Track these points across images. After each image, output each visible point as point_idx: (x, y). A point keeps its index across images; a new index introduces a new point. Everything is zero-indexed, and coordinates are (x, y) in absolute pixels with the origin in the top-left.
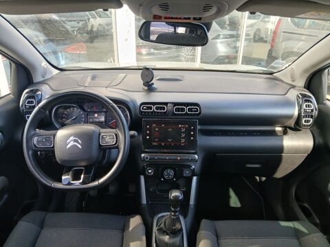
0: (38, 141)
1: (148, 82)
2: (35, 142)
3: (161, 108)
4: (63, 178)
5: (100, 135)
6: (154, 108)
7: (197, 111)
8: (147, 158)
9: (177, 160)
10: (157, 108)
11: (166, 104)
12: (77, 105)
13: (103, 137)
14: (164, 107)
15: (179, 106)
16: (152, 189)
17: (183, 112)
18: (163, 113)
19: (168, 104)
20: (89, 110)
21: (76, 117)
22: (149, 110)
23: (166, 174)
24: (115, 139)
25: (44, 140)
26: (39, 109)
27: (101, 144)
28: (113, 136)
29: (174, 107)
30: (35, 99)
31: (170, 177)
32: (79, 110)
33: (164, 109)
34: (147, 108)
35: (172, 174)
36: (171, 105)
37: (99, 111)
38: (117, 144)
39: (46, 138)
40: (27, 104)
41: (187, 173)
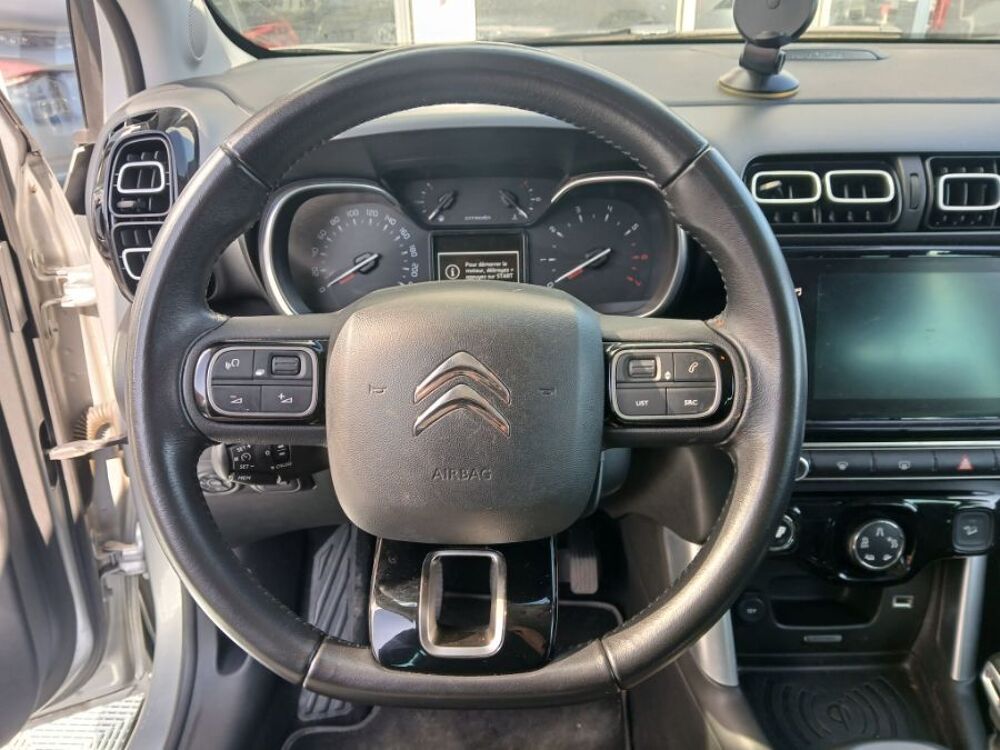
0: (218, 380)
1: (775, 43)
2: (203, 386)
3: (855, 186)
6: (822, 185)
9: (954, 471)
11: (887, 160)
12: (387, 190)
13: (631, 370)
14: (881, 180)
15: (961, 172)
16: (755, 610)
17: (987, 203)
18: (872, 215)
19: (901, 162)
20: (441, 219)
21: (375, 256)
22: (791, 195)
23: (865, 543)
24: (714, 381)
25: (259, 373)
26: (228, 162)
27: (617, 416)
28: (705, 363)
29: (937, 174)
30: (163, 159)
31: (887, 558)
32: (390, 220)
33: (876, 187)
34: (779, 189)
35: (894, 544)
36: (916, 165)
37: (493, 223)
38: (727, 420)
39: (273, 356)
40: (124, 186)
41: (970, 533)
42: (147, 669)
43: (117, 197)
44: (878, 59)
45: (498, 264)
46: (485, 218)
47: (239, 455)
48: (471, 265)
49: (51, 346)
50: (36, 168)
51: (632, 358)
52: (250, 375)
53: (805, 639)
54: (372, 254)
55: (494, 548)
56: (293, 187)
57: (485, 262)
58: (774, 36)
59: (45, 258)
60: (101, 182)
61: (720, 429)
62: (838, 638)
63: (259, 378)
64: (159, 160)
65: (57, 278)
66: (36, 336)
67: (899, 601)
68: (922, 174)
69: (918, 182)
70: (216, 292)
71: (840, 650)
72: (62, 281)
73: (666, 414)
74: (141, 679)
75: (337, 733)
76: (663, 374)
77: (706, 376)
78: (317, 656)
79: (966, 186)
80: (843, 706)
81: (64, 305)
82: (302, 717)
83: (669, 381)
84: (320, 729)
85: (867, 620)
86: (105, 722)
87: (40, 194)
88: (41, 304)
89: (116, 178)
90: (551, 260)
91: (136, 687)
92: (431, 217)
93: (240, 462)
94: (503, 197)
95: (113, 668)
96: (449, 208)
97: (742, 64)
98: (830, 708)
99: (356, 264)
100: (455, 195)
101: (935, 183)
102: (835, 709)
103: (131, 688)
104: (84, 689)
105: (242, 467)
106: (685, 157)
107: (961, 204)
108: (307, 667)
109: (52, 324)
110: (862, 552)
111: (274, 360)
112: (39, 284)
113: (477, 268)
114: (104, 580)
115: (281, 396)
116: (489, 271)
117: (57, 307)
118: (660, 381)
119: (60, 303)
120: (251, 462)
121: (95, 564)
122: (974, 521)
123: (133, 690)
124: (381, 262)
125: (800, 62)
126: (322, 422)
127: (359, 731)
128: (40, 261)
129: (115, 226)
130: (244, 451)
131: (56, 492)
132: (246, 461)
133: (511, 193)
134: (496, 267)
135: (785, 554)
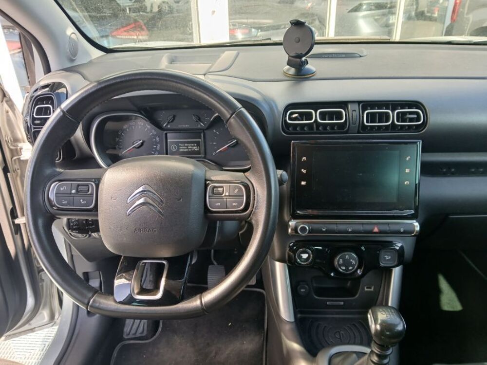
0: (58, 194)
1: (300, 56)
2: (52, 196)
3: (331, 115)
4: (117, 282)
5: (206, 186)
6: (316, 115)
7: (418, 119)
8: (303, 229)
9: (371, 232)
10: (323, 116)
11: (344, 104)
12: (144, 116)
13: (215, 192)
14: (341, 113)
15: (375, 109)
16: (304, 290)
17: (386, 122)
18: (338, 127)
19: (349, 106)
20: (169, 126)
21: (141, 141)
22: (304, 119)
23: (341, 261)
24: (243, 196)
25: (73, 192)
26: (62, 114)
27: (209, 209)
28: (240, 189)
29: (364, 110)
30: (52, 104)
31: (351, 268)
32: (148, 127)
33: (339, 116)
34: (299, 117)
35: (353, 262)
36: (356, 107)
37: (190, 128)
38: (248, 211)
39: (79, 185)
40: (37, 115)
41: (387, 258)
42: (60, 314)
43: (34, 119)
44: (361, 56)
45: (193, 145)
46: (186, 126)
47: (73, 222)
48: (182, 145)
49: (17, 176)
50: (8, 103)
51: (215, 187)
52: (69, 192)
53: (328, 303)
54: (140, 140)
55: (165, 259)
56: (102, 116)
57: (188, 144)
58: (297, 55)
59: (13, 139)
60: (28, 113)
61: (245, 215)
62: (342, 303)
63: (73, 194)
64: (50, 104)
65: (19, 148)
66: (9, 172)
67: (367, 288)
68: (357, 110)
69: (356, 114)
70: (76, 156)
71: (343, 308)
72: (21, 149)
73: (226, 208)
74: (57, 319)
75: (139, 344)
76: (225, 193)
77: (241, 194)
78: (93, 298)
79: (377, 115)
80: (342, 332)
81: (22, 159)
82: (125, 336)
83: (228, 196)
84: (132, 342)
85: (354, 296)
86: (46, 340)
87: (11, 113)
88: (12, 158)
89: (33, 111)
90: (214, 143)
91: (55, 323)
92: (164, 126)
93: (73, 225)
94: (194, 118)
95: (45, 314)
96: (172, 122)
97: (288, 64)
98: (337, 332)
99: (133, 144)
100: (174, 117)
101: (363, 114)
102: (338, 333)
103: (53, 323)
104: (32, 322)
105: (74, 227)
106: (231, 112)
107: (375, 122)
108: (89, 302)
109: (17, 166)
110: (340, 266)
111: (79, 187)
112: (11, 150)
113: (184, 146)
114: (41, 275)
115: (81, 201)
116: (189, 147)
117: (19, 159)
118: (224, 196)
119: (20, 158)
120: (77, 225)
121: (36, 268)
122: (389, 254)
123: (55, 324)
124: (145, 144)
125: (326, 59)
126: (97, 210)
127: (149, 343)
128: (11, 140)
129: (33, 130)
130: (75, 221)
131: (18, 237)
132: (76, 225)
133: (197, 116)
134: (192, 146)
135: (309, 265)
